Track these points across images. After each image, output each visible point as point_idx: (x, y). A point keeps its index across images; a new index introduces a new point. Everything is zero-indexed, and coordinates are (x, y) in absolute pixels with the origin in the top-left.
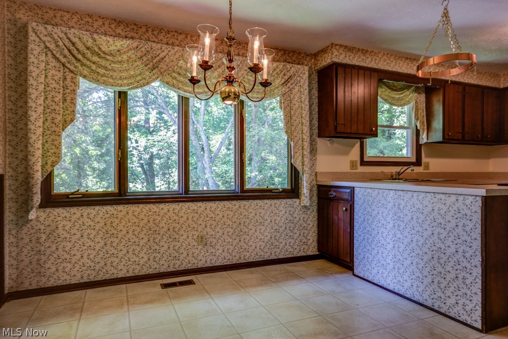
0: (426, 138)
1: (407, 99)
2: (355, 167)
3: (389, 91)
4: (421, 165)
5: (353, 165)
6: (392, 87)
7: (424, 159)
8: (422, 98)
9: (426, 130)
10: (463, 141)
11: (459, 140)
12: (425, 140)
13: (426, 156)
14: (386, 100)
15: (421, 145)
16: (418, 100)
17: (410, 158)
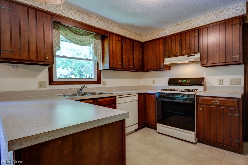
0: (102, 67)
1: (88, 42)
2: (43, 86)
3: (72, 34)
4: (100, 83)
5: (41, 84)
6: (75, 32)
7: (102, 80)
8: (99, 42)
9: (102, 62)
10: (122, 69)
11: (120, 69)
12: (102, 68)
13: (104, 78)
14: (69, 40)
15: (100, 71)
16: (96, 43)
17: (93, 79)
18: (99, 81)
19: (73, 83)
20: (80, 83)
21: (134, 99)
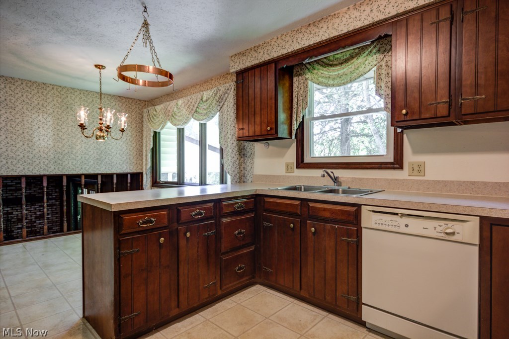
2: (290, 170)
4: (401, 167)
5: (288, 167)
6: (332, 63)
7: (411, 158)
13: (416, 151)
17: (383, 156)
18: (397, 163)
19: (332, 166)
20: (344, 166)
21: (453, 234)
